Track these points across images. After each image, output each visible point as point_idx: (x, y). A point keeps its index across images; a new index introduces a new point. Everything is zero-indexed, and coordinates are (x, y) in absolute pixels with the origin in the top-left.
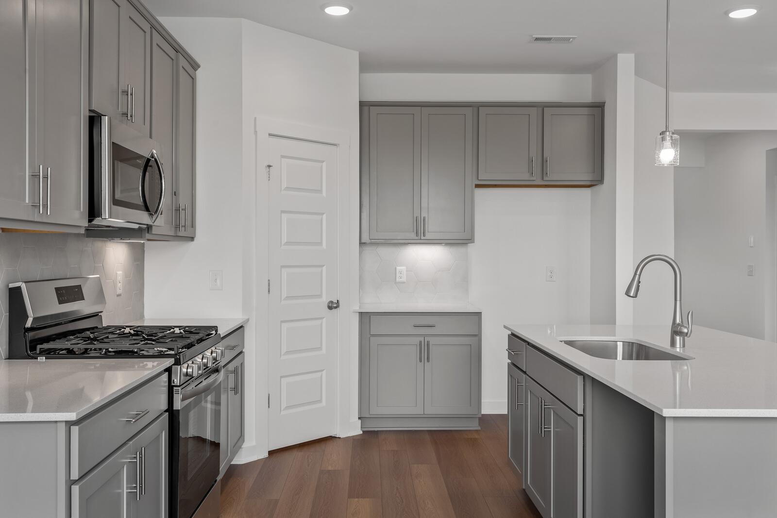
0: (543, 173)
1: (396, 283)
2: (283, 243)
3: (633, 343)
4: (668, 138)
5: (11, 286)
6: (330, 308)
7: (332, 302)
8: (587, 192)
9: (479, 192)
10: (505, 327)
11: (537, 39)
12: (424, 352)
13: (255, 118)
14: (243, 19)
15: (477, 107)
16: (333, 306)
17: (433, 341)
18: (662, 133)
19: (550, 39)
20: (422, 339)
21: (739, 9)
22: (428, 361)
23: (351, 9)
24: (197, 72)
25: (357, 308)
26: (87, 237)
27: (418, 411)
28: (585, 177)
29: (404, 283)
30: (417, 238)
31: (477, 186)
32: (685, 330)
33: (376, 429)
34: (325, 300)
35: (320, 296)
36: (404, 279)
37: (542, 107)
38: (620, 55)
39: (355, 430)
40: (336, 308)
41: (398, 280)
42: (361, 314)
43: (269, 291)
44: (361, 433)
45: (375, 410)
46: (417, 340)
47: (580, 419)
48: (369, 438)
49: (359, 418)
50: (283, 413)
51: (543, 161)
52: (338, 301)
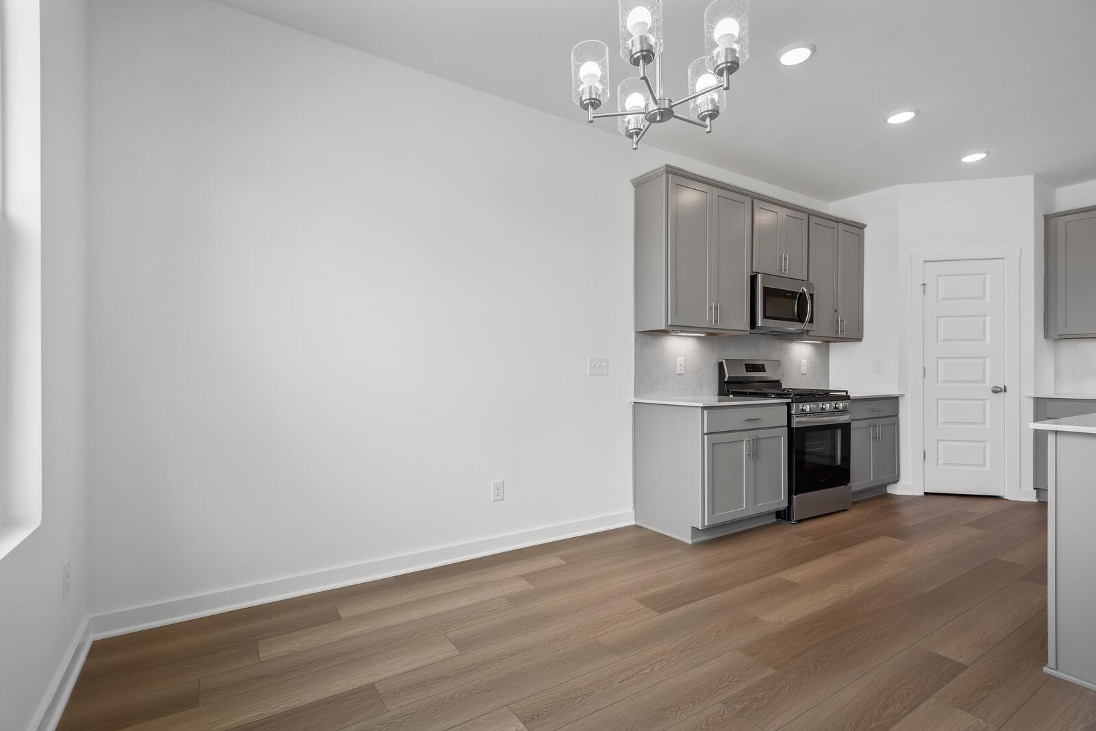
2: (940, 340)
5: (719, 361)
7: (997, 387)
13: (911, 252)
14: (899, 185)
23: (988, 153)
24: (865, 230)
25: (1031, 394)
34: (989, 384)
35: (984, 381)
40: (1002, 392)
42: (1036, 400)
43: (924, 376)
44: (1036, 501)
49: (1034, 489)
50: (939, 467)
52: (1005, 387)
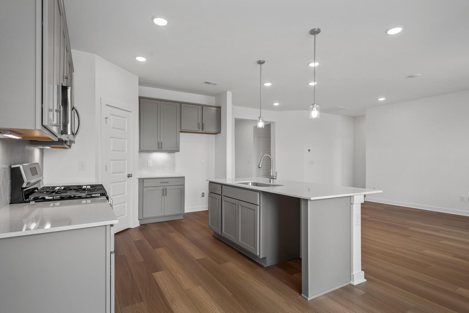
0: (203, 129)
1: (148, 167)
2: (111, 150)
3: (254, 183)
4: (261, 119)
5: (13, 166)
6: (128, 177)
7: (129, 174)
8: (214, 135)
9: (181, 134)
10: (207, 180)
11: (206, 83)
12: (164, 192)
13: (101, 97)
14: (95, 55)
15: (181, 103)
16: (129, 176)
17: (168, 188)
18: (259, 117)
19: (209, 83)
20: (164, 187)
21: (267, 83)
22: (166, 195)
23: (147, 59)
25: (138, 177)
26: (30, 144)
27: (162, 214)
28: (214, 130)
29: (151, 167)
30: (159, 150)
31: (181, 132)
32: (275, 178)
33: (144, 223)
34: (126, 174)
35: (124, 172)
36: (151, 165)
37: (202, 106)
38: (227, 92)
39: (137, 224)
40: (131, 176)
41: (149, 166)
42: (139, 179)
43: (106, 170)
44: (140, 225)
45: (145, 216)
46: (162, 188)
47: (258, 206)
48: (143, 227)
49: (138, 220)
51: (203, 125)
52: (131, 174)
